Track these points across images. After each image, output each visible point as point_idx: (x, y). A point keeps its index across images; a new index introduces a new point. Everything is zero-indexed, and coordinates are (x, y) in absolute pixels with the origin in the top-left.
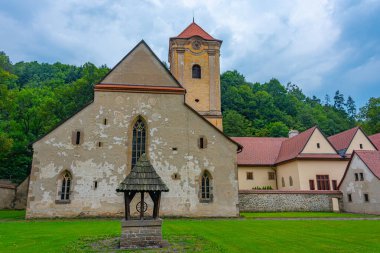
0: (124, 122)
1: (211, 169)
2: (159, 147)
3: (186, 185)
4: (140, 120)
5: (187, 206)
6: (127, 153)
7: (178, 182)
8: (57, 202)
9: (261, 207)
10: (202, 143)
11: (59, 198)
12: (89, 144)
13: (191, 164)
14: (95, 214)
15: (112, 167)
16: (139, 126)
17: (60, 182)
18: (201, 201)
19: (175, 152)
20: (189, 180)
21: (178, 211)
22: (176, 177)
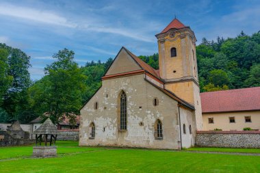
0: (115, 95)
1: (162, 119)
2: (132, 107)
3: (147, 129)
4: (123, 92)
5: (148, 141)
6: (118, 112)
7: (143, 127)
8: (90, 138)
9: (226, 143)
10: (156, 102)
11: (91, 136)
12: (101, 108)
13: (149, 116)
14: (104, 145)
15: (110, 119)
16: (123, 96)
17: (90, 129)
18: (156, 139)
19: (141, 109)
20: (149, 126)
21: (143, 144)
22: (141, 124)
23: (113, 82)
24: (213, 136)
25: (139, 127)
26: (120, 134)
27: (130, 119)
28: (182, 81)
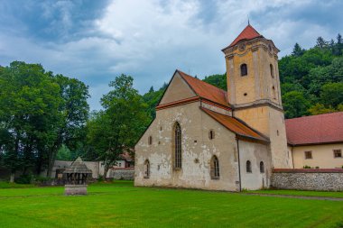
0: (169, 128)
1: (218, 155)
2: (187, 141)
3: (202, 166)
4: (178, 124)
5: (204, 181)
6: (173, 147)
7: (198, 165)
10: (212, 135)
11: (146, 175)
12: (155, 143)
13: (205, 151)
14: (159, 185)
15: (165, 156)
16: (178, 128)
17: (146, 166)
18: (212, 178)
19: (196, 144)
20: (204, 163)
21: (198, 185)
22: (197, 161)
23: (167, 112)
24: (294, 176)
25: (194, 164)
26: (174, 172)
27: (185, 155)
28: (254, 106)
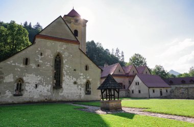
1: (90, 80)
4: (58, 55)
5: (80, 96)
7: (76, 85)
10: (87, 68)
11: (15, 93)
12: (33, 65)
13: (82, 77)
16: (58, 58)
17: (16, 85)
18: (86, 94)
19: (75, 71)
20: (81, 85)
21: (76, 98)
22: (75, 83)
25: (73, 85)
26: (55, 90)
